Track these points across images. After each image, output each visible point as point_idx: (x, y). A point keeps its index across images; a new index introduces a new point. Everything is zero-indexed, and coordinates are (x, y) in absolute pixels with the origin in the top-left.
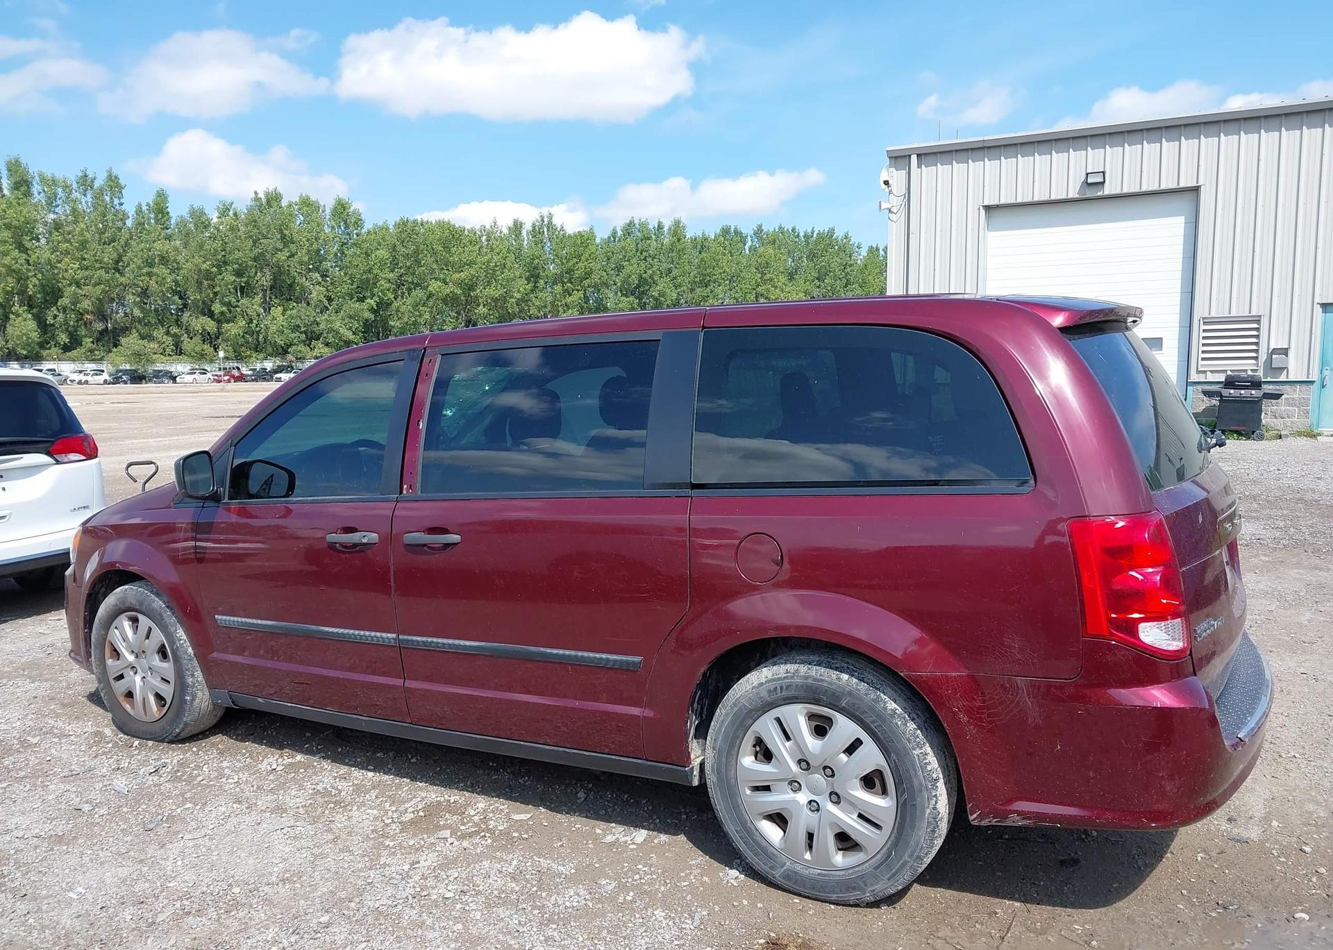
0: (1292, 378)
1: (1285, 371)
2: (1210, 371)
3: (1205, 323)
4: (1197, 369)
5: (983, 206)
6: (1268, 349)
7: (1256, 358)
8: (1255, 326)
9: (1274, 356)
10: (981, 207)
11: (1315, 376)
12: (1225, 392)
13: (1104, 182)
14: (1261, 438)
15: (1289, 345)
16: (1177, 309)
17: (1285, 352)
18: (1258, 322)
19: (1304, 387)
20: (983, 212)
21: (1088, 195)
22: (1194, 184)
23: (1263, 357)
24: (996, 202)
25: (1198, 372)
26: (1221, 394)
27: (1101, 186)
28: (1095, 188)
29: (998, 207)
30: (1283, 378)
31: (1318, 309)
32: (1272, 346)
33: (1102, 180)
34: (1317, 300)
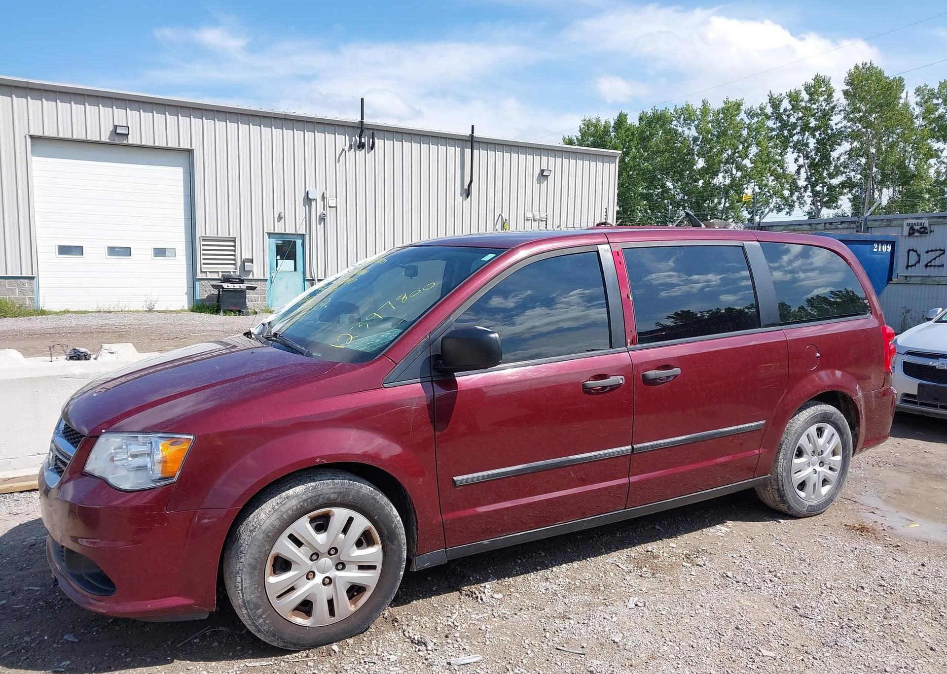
0: (255, 277)
1: (251, 273)
2: (209, 272)
3: (203, 240)
4: (201, 270)
5: (29, 135)
6: (241, 259)
7: (235, 264)
8: (232, 244)
9: (246, 263)
10: (27, 136)
11: (268, 277)
12: (225, 285)
13: (129, 134)
14: (248, 314)
15: (253, 257)
16: (183, 230)
17: (251, 261)
18: (234, 241)
19: (262, 283)
20: (29, 140)
21: (116, 142)
22: (189, 147)
23: (239, 264)
24: (40, 134)
25: (202, 272)
26: (223, 287)
27: (125, 137)
28: (121, 138)
29: (40, 138)
30: (250, 277)
31: (266, 236)
32: (244, 257)
33: (128, 133)
34: (265, 231)
